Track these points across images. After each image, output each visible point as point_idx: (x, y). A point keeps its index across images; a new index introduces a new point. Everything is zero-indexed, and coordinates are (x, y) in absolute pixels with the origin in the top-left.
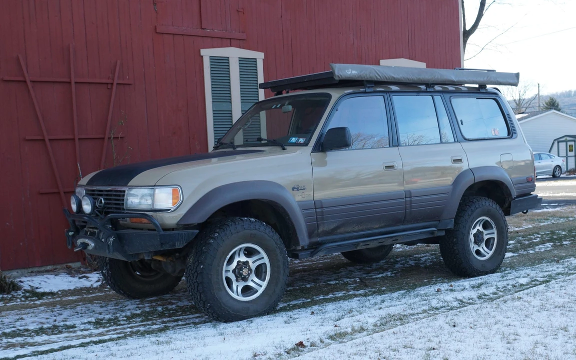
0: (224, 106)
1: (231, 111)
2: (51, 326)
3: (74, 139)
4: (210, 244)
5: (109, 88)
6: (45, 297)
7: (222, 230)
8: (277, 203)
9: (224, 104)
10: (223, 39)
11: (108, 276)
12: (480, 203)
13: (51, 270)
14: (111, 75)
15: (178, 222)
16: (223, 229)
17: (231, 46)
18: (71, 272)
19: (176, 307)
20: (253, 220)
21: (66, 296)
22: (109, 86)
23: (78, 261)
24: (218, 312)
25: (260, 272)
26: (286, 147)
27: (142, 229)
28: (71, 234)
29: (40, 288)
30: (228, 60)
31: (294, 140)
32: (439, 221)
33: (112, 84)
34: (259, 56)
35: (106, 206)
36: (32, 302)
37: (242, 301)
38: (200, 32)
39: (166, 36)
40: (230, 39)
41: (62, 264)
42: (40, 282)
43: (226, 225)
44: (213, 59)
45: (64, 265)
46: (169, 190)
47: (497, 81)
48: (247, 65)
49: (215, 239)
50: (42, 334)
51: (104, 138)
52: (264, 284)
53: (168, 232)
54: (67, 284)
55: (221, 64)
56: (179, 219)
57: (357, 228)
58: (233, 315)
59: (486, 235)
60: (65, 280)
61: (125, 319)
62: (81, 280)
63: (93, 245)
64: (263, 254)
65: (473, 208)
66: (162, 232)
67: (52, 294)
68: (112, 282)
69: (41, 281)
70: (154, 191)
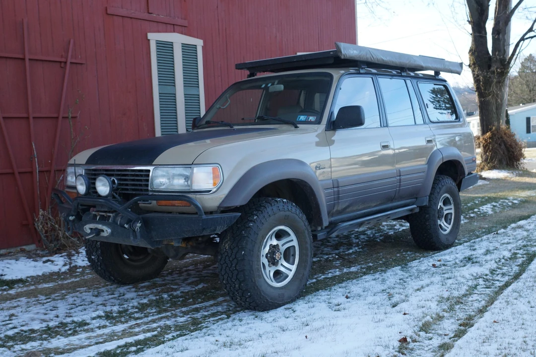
0: (168, 90)
1: (175, 94)
2: (57, 323)
3: (28, 118)
4: (249, 227)
5: (62, 66)
6: (16, 286)
7: (260, 212)
8: (306, 182)
9: (168, 87)
10: (167, 25)
11: (98, 261)
12: (444, 180)
13: (6, 254)
14: (63, 54)
15: (220, 204)
16: (262, 211)
17: (174, 32)
18: (30, 256)
19: (181, 293)
20: (285, 200)
21: (39, 283)
22: (63, 65)
23: (33, 243)
24: (258, 301)
25: (288, 255)
26: (298, 125)
27: (171, 213)
28: (71, 218)
29: (5, 275)
30: (172, 45)
31: (302, 118)
32: (417, 198)
33: (66, 63)
34: (199, 43)
35: (120, 187)
36: (5, 293)
37: (274, 287)
38: (146, 16)
39: (115, 18)
40: (174, 25)
41: (16, 246)
42: (3, 269)
43: (263, 206)
44: (159, 43)
45: (19, 249)
46: (209, 169)
47: (450, 69)
48: (188, 50)
49: (254, 221)
50: (56, 336)
51: (57, 118)
52: (294, 268)
53: (210, 217)
54: (33, 269)
55: (166, 48)
56: (221, 201)
57: (361, 207)
58: (271, 304)
59: (445, 210)
60: (28, 264)
61: (137, 310)
62: (46, 264)
63: (109, 231)
64: (293, 236)
65: (440, 186)
66: (204, 217)
67: (20, 281)
68: (101, 269)
69: (3, 267)
70: (193, 170)
